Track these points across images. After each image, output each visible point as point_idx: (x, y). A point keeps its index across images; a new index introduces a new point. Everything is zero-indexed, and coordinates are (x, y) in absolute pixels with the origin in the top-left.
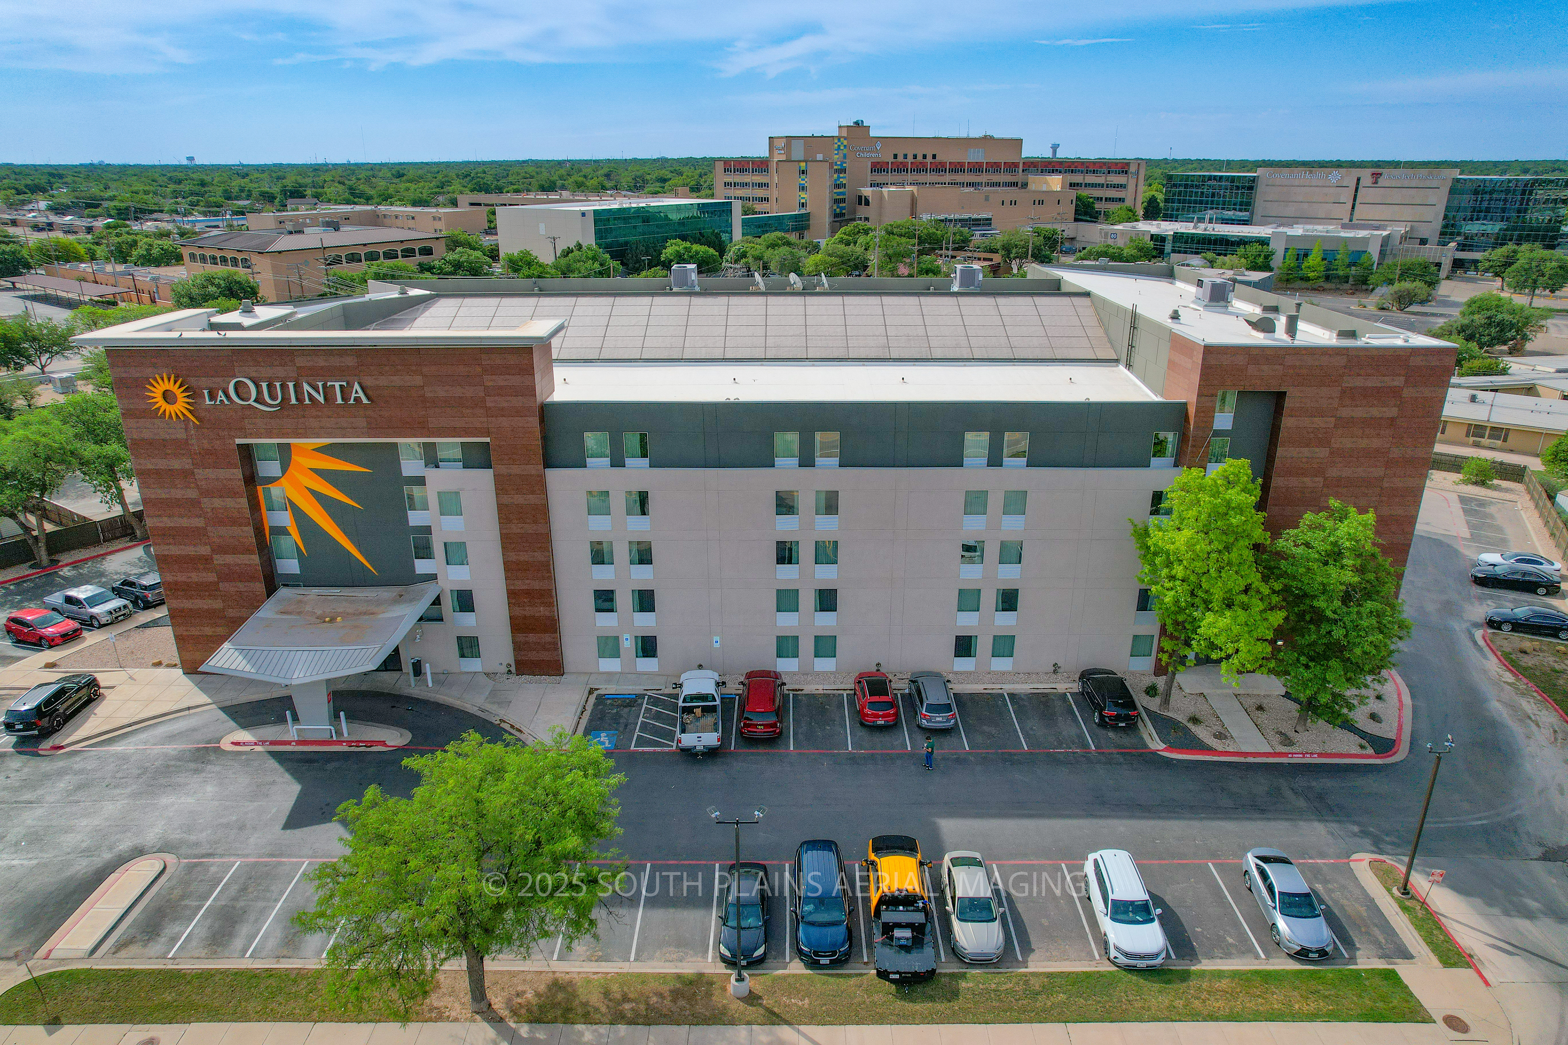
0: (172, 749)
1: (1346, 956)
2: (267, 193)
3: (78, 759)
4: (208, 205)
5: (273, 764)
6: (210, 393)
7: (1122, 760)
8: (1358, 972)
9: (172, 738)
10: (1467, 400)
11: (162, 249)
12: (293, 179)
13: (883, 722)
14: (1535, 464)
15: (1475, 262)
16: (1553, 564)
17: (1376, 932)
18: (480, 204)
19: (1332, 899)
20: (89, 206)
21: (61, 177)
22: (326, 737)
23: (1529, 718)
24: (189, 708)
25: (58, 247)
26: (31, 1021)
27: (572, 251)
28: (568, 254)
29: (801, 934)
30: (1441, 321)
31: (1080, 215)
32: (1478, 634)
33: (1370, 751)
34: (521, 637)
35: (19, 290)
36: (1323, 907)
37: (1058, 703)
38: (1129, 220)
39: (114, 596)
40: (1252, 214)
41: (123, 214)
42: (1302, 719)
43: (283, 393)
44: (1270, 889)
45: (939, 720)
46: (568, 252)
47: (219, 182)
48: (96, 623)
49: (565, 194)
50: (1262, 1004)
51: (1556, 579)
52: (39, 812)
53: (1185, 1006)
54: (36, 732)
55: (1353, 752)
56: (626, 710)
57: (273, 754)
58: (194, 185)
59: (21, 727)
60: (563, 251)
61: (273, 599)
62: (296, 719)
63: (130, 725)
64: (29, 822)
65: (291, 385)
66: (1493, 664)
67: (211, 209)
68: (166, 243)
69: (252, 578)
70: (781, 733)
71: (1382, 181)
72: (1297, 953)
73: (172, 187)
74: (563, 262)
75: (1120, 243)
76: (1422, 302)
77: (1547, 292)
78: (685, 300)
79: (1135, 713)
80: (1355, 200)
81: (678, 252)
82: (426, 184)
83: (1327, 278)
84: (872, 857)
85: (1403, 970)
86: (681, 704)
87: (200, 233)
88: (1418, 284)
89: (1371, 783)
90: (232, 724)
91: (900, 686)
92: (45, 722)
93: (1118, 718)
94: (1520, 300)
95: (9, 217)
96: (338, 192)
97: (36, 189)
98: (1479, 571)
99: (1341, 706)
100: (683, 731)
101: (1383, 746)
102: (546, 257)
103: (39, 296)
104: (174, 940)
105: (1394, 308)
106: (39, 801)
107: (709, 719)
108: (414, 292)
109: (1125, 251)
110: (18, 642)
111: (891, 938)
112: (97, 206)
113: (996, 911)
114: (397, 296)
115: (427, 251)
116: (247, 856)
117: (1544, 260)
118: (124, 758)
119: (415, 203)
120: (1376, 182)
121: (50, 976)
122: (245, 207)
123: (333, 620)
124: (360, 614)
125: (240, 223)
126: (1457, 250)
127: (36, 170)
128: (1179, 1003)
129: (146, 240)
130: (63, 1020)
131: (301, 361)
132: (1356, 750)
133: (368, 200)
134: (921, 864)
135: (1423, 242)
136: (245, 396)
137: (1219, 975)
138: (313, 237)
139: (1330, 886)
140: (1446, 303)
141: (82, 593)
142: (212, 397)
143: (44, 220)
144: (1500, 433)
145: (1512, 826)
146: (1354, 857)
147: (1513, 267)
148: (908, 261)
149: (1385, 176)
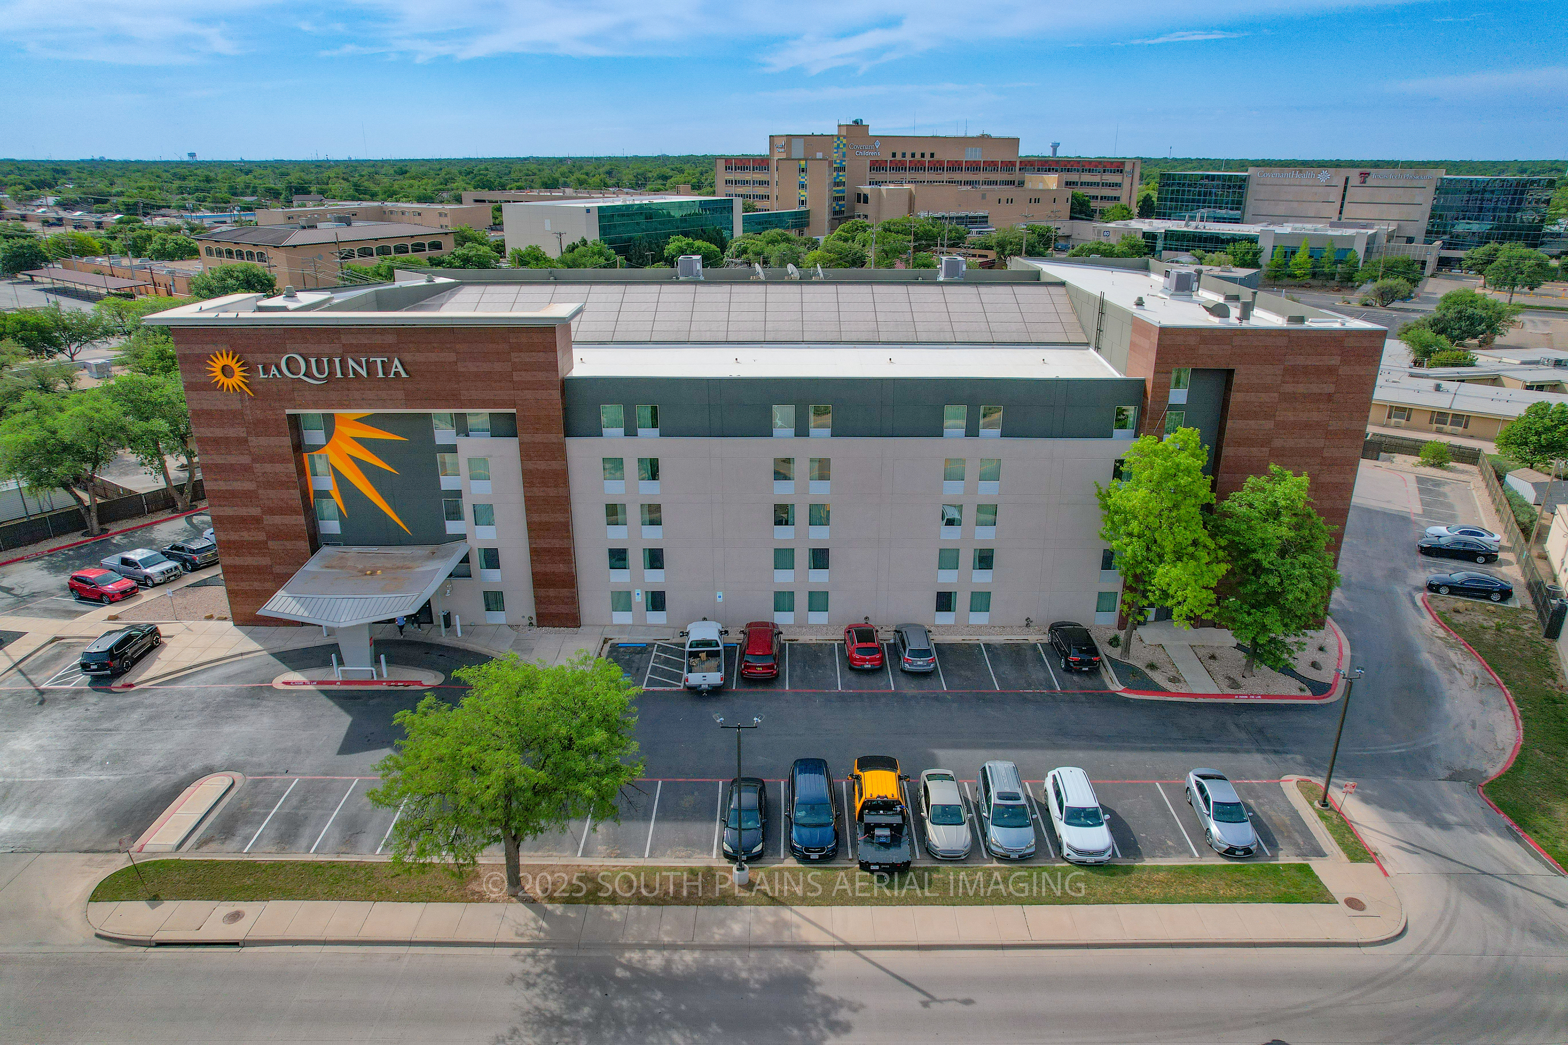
0: (229, 687)
1: (1269, 854)
2: (272, 189)
3: (147, 695)
4: (216, 200)
5: (324, 699)
6: (263, 368)
7: (1084, 699)
8: (1277, 866)
9: (229, 678)
10: (1432, 389)
11: (176, 244)
12: (298, 175)
13: (870, 666)
14: (1489, 449)
15: (1460, 260)
16: (1493, 535)
17: (1297, 836)
18: (484, 201)
19: (1261, 811)
20: (97, 201)
21: (64, 172)
22: (368, 677)
23: (1455, 666)
24: (242, 654)
25: (74, 241)
26: (133, 897)
27: (577, 247)
28: (573, 249)
29: (794, 834)
30: (1418, 316)
31: (1075, 213)
32: (1418, 597)
33: (1308, 693)
34: (542, 592)
35: (38, 283)
36: (1251, 814)
37: (1029, 653)
38: (1123, 218)
39: (165, 559)
40: (1243, 213)
41: (131, 209)
42: (1249, 666)
43: (329, 368)
44: (1206, 800)
45: (920, 664)
46: (572, 248)
47: (223, 178)
48: (150, 583)
49: (569, 191)
50: (1192, 891)
51: (1493, 548)
52: (118, 738)
53: (1126, 893)
54: (109, 672)
55: (1293, 694)
56: (638, 656)
57: (323, 692)
58: (200, 181)
59: (95, 667)
60: (568, 246)
61: (317, 556)
62: (341, 662)
63: (191, 668)
64: (111, 746)
65: (337, 360)
66: (1428, 622)
67: (218, 205)
68: (180, 238)
69: (298, 537)
70: (777, 675)
71: (1370, 181)
72: (1226, 851)
73: (177, 183)
74: (569, 256)
75: (1113, 240)
76: (1404, 299)
77: (1526, 289)
78: (691, 288)
79: (1097, 659)
80: (1343, 199)
81: (680, 247)
82: (430, 181)
83: (1314, 275)
84: (857, 772)
85: (1316, 865)
86: (687, 649)
87: (210, 228)
88: (1400, 281)
89: (1306, 719)
90: (284, 667)
91: (886, 636)
92: (116, 663)
93: (1082, 663)
94: (1498, 297)
95: (19, 212)
96: (343, 189)
97: (42, 185)
98: (1425, 542)
99: (1282, 652)
100: (690, 671)
101: (1320, 689)
102: (553, 252)
103: (59, 289)
104: (247, 839)
105: (1378, 305)
106: (116, 729)
107: (713, 662)
108: (440, 280)
109: (1116, 248)
110: (81, 598)
111: (872, 837)
112: (105, 202)
113: (965, 815)
114: (424, 283)
115: (437, 246)
116: (304, 774)
117: (1523, 258)
118: (189, 695)
119: (421, 199)
120: (1364, 182)
121: (146, 865)
122: (252, 203)
123: (373, 573)
124: (398, 568)
125: (248, 218)
126: (1442, 248)
127: (39, 166)
128: (1121, 891)
129: (159, 235)
130: (162, 897)
131: (345, 339)
132: (1296, 692)
133: (373, 196)
134: (900, 778)
135: (1410, 240)
136: (295, 371)
137: (1158, 869)
138: (326, 232)
139: (1261, 801)
140: (1428, 300)
141: (137, 555)
142: (266, 371)
143: (54, 215)
144: (1461, 419)
145: (1427, 755)
146: (1284, 778)
147: (1493, 265)
148: (904, 257)
149: (1373, 176)
